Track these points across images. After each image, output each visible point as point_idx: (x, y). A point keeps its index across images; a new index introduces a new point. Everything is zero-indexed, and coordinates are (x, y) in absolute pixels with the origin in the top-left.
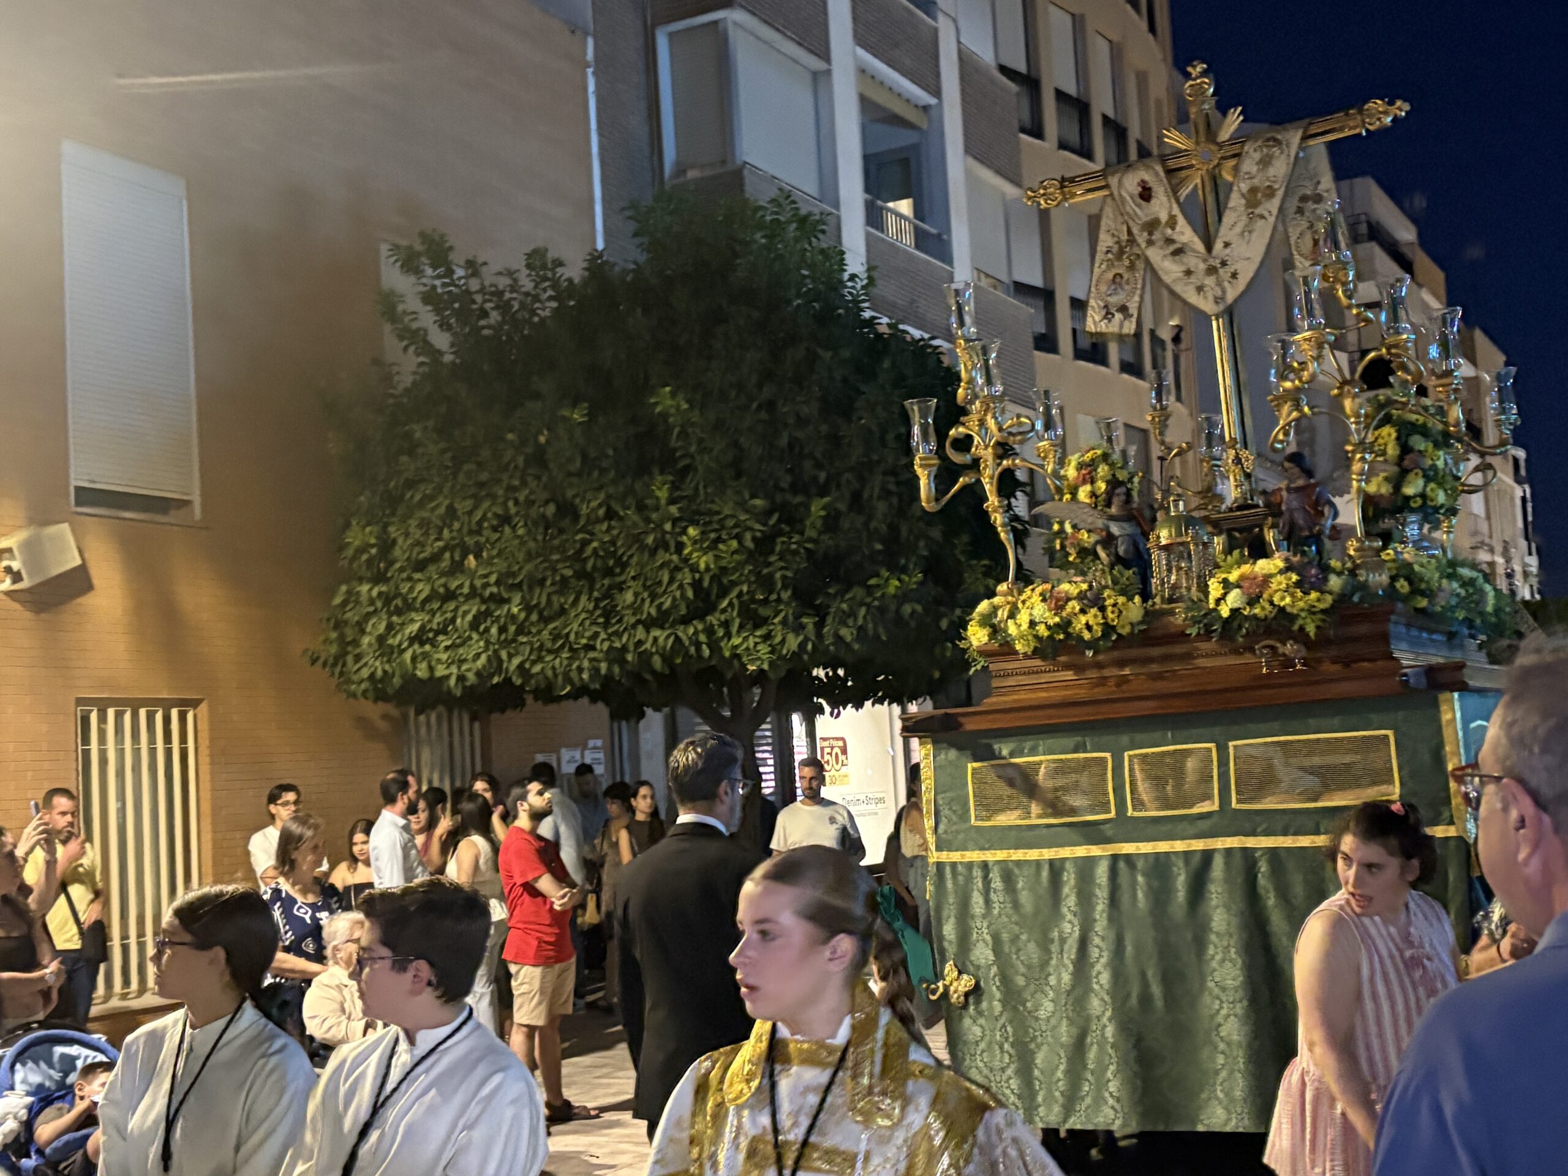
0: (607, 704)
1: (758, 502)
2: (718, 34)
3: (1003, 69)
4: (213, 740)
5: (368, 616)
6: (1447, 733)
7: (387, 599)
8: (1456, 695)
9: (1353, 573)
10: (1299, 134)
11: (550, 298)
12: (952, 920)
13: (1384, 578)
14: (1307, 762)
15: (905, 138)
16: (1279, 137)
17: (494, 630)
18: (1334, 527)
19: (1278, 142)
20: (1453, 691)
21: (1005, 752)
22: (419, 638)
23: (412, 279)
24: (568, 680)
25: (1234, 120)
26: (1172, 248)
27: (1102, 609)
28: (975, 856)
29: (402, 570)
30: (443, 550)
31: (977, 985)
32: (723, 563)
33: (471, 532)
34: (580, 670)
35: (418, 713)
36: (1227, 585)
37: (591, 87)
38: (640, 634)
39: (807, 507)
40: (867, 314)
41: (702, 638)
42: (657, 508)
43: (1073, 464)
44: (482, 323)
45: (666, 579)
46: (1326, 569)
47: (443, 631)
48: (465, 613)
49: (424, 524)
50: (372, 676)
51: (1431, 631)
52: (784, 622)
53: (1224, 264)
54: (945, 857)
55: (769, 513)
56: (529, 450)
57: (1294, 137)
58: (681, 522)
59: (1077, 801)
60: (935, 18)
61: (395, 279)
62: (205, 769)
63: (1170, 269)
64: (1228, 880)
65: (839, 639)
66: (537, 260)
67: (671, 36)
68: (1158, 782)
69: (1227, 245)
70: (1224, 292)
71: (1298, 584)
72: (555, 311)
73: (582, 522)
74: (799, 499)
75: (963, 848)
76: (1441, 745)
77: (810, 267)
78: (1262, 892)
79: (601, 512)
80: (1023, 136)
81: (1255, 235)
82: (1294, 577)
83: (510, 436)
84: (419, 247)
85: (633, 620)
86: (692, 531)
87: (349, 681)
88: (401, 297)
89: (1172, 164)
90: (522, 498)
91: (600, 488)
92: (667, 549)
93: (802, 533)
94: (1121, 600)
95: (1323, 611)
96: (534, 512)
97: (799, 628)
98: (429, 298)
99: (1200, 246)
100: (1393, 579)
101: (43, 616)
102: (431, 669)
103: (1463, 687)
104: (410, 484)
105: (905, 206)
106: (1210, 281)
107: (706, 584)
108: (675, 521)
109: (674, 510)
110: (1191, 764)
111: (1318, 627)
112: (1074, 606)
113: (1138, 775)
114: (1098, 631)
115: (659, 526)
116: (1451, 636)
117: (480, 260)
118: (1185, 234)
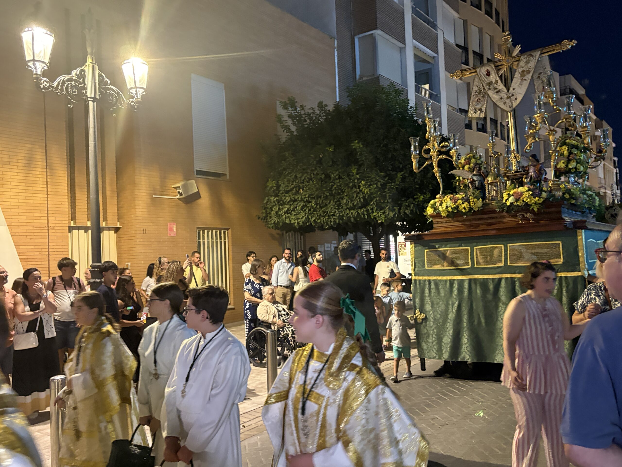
0: (338, 231)
1: (382, 174)
2: (373, 38)
3: (457, 45)
4: (232, 239)
5: (274, 206)
6: (580, 243)
7: (278, 201)
8: (583, 231)
9: (550, 192)
10: (539, 53)
11: (324, 116)
12: (419, 297)
13: (561, 194)
14: (533, 251)
15: (427, 66)
16: (532, 54)
17: (307, 210)
18: (545, 178)
19: (532, 56)
20: (582, 229)
21: (437, 246)
22: (287, 212)
23: (286, 111)
24: (327, 224)
25: (518, 49)
26: (496, 91)
27: (469, 203)
28: (426, 278)
29: (282, 193)
30: (293, 188)
31: (426, 316)
32: (371, 191)
33: (301, 183)
34: (331, 221)
35: (286, 233)
36: (509, 195)
37: (336, 54)
38: (348, 211)
39: (396, 175)
40: (415, 118)
41: (365, 213)
42: (353, 175)
43: (464, 158)
44: (305, 123)
45: (355, 196)
46: (541, 190)
47: (294, 210)
48: (300, 205)
49: (288, 181)
50: (274, 222)
51: (576, 211)
52: (389, 209)
53: (513, 95)
54: (417, 278)
55: (385, 177)
56: (317, 159)
57: (537, 54)
58: (360, 180)
59: (459, 262)
60: (437, 30)
61: (281, 111)
62: (230, 247)
63: (495, 97)
64: (506, 287)
65: (405, 213)
66: (321, 105)
67: (359, 38)
68: (485, 257)
69: (514, 89)
70: (512, 104)
71: (532, 195)
72: (325, 119)
73: (332, 179)
74: (394, 173)
75: (423, 276)
76: (577, 247)
77: (398, 104)
78: (517, 291)
79: (337, 177)
80: (463, 65)
81: (523, 86)
82: (531, 193)
83: (312, 156)
84: (288, 102)
85: (346, 208)
86: (363, 182)
87: (268, 224)
88: (283, 116)
89: (497, 64)
90: (315, 173)
91: (336, 171)
92: (356, 188)
93: (395, 183)
94: (475, 200)
95: (539, 204)
96: (319, 177)
97: (393, 210)
98: (290, 116)
99: (505, 90)
100: (564, 194)
101: (188, 205)
102: (290, 220)
103: (585, 228)
104: (284, 169)
105: (427, 86)
106: (508, 101)
107: (366, 197)
108: (358, 179)
109: (358, 176)
110: (496, 252)
111: (538, 209)
112: (460, 201)
113: (479, 254)
114: (467, 210)
115: (354, 180)
116: (583, 213)
117: (304, 105)
118: (501, 86)
